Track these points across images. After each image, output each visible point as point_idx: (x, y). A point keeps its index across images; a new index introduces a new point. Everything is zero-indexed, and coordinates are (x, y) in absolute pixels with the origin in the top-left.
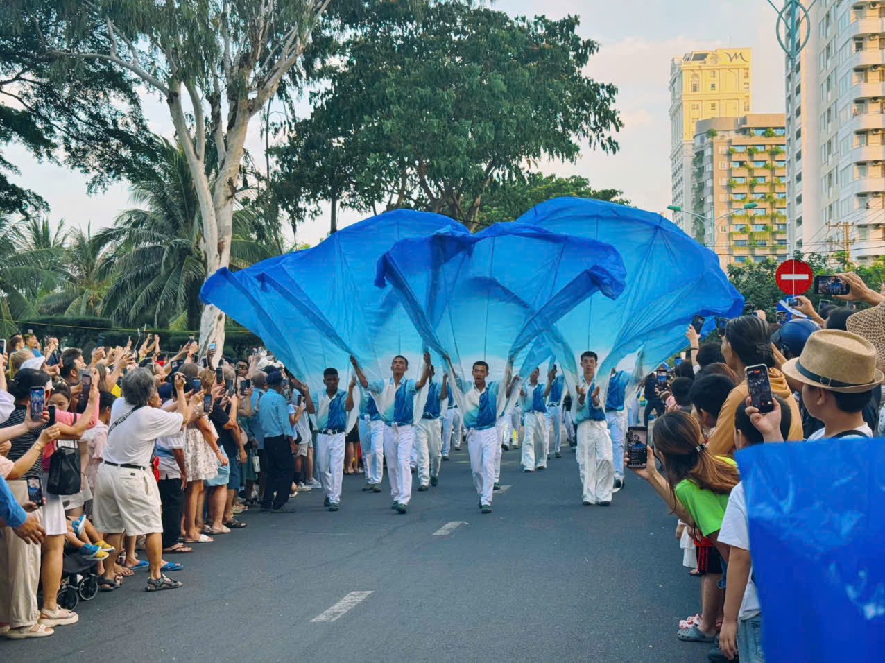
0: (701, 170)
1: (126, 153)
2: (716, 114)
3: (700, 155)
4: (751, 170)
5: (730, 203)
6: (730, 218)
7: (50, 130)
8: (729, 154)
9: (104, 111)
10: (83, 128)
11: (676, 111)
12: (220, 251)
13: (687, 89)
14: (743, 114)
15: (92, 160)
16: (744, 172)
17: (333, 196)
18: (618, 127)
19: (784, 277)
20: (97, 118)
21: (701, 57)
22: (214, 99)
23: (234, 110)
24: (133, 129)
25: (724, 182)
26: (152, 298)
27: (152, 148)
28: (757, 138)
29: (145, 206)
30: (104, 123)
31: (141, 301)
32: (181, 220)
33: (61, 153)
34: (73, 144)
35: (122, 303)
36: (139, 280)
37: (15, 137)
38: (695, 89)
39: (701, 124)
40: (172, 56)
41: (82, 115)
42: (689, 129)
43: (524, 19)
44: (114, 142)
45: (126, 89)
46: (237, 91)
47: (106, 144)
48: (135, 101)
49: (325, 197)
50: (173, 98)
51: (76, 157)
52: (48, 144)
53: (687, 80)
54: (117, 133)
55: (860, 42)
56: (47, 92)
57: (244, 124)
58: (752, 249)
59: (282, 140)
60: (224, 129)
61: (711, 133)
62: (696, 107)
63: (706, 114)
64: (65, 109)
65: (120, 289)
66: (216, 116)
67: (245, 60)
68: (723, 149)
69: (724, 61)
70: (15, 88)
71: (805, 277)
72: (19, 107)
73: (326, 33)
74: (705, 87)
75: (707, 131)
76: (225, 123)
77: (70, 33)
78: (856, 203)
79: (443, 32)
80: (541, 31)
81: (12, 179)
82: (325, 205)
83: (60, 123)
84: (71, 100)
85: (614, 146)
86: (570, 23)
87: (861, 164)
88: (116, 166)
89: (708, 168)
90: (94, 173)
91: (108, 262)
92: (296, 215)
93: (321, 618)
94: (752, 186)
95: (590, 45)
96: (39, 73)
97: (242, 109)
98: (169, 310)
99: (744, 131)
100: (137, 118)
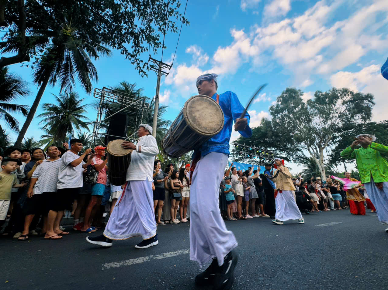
1: (303, 160)
9: (298, 154)
10: (295, 157)
15: (297, 161)
17: (343, 161)
20: (297, 155)
22: (316, 149)
24: (303, 156)
27: (307, 159)
29: (306, 168)
30: (298, 156)
32: (313, 169)
33: (292, 161)
34: (294, 160)
40: (307, 144)
43: (381, 122)
44: (300, 158)
45: (300, 151)
46: (320, 147)
47: (299, 159)
48: (302, 152)
49: (342, 162)
50: (309, 149)
51: (295, 162)
52: (290, 160)
54: (300, 157)
56: (289, 153)
57: (322, 151)
59: (330, 153)
60: (319, 153)
64: (292, 155)
66: (317, 151)
67: (320, 142)
70: (284, 154)
73: (335, 135)
76: (319, 151)
82: (342, 163)
83: (291, 158)
88: (301, 162)
90: (298, 163)
92: (336, 165)
96: (287, 151)
97: (321, 149)
100: (303, 154)
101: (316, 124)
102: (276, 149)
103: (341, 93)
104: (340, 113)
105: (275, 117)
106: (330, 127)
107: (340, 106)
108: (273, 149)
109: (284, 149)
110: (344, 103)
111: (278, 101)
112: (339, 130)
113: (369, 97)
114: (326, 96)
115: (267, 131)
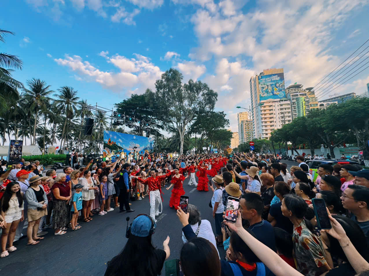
0: (242, 127)
1: (172, 130)
2: (243, 120)
3: (242, 125)
4: (248, 126)
5: (246, 130)
6: (246, 132)
7: (164, 127)
8: (245, 124)
9: (170, 125)
10: (167, 127)
11: (238, 119)
12: (182, 141)
13: (240, 117)
14: (247, 120)
16: (247, 127)
17: (196, 133)
18: (229, 124)
19: (251, 144)
20: (169, 126)
21: (241, 113)
22: (182, 124)
23: (184, 125)
24: (173, 127)
25: (245, 128)
26: (175, 145)
28: (249, 123)
29: (174, 135)
31: (174, 145)
33: (165, 130)
35: (172, 145)
36: (174, 143)
37: (160, 128)
38: (241, 117)
39: (241, 121)
40: (177, 119)
41: (167, 126)
42: (240, 122)
43: (217, 112)
44: (171, 128)
45: (172, 122)
46: (184, 123)
47: (170, 129)
48: (173, 124)
51: (167, 130)
52: (164, 129)
53: (240, 116)
54: (171, 127)
55: (261, 111)
56: (164, 123)
58: (249, 136)
59: (189, 127)
60: (183, 127)
61: (243, 122)
62: (241, 119)
63: (242, 120)
64: (166, 125)
65: (172, 144)
66: (182, 125)
67: (185, 119)
68: (244, 124)
69: (244, 113)
70: (160, 123)
71: (253, 143)
72: (161, 125)
74: (242, 117)
75: (242, 122)
77: (166, 117)
78: (262, 131)
79: (208, 114)
80: (219, 113)
81: (160, 133)
83: (165, 127)
84: (166, 124)
85: (229, 127)
86: (223, 112)
87: (262, 126)
88: (171, 131)
89: (243, 126)
91: (170, 141)
92: (191, 135)
93: (190, 192)
94: (248, 128)
95: (225, 114)
96: (163, 121)
97: (185, 124)
98: (177, 146)
99: (247, 122)
100: (173, 126)
101: (185, 105)
102: (155, 117)
103: (203, 87)
104: (200, 101)
105: (158, 91)
106: (193, 109)
107: (200, 97)
108: (153, 118)
109: (161, 119)
110: (203, 95)
111: (162, 78)
112: (196, 112)
113: (216, 95)
114: (195, 85)
115: (149, 102)
